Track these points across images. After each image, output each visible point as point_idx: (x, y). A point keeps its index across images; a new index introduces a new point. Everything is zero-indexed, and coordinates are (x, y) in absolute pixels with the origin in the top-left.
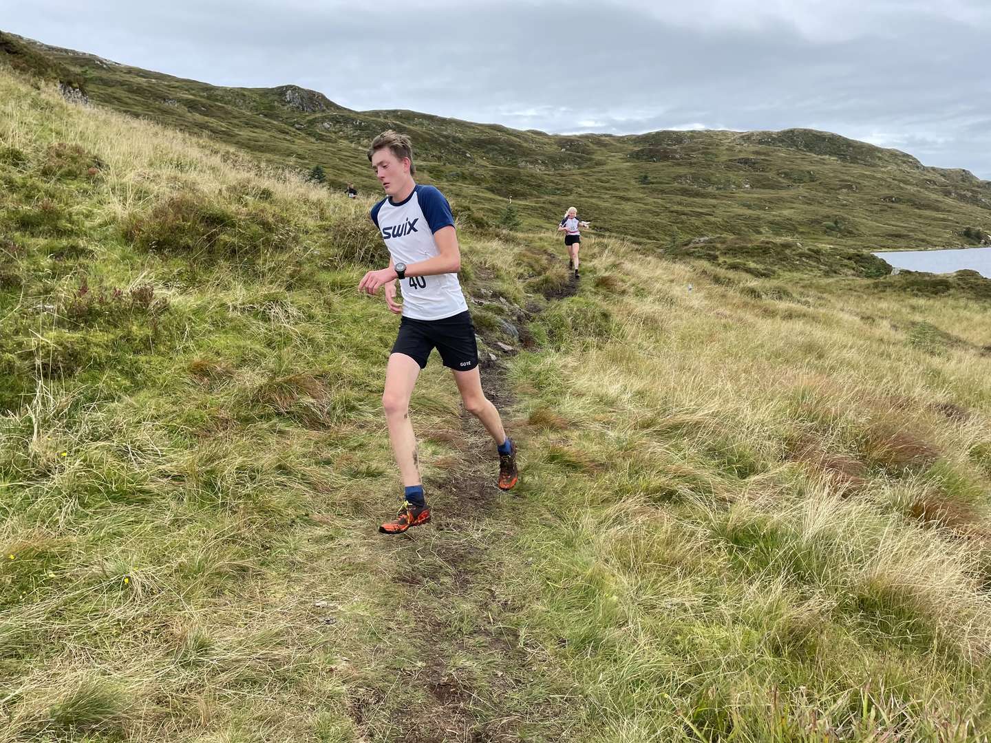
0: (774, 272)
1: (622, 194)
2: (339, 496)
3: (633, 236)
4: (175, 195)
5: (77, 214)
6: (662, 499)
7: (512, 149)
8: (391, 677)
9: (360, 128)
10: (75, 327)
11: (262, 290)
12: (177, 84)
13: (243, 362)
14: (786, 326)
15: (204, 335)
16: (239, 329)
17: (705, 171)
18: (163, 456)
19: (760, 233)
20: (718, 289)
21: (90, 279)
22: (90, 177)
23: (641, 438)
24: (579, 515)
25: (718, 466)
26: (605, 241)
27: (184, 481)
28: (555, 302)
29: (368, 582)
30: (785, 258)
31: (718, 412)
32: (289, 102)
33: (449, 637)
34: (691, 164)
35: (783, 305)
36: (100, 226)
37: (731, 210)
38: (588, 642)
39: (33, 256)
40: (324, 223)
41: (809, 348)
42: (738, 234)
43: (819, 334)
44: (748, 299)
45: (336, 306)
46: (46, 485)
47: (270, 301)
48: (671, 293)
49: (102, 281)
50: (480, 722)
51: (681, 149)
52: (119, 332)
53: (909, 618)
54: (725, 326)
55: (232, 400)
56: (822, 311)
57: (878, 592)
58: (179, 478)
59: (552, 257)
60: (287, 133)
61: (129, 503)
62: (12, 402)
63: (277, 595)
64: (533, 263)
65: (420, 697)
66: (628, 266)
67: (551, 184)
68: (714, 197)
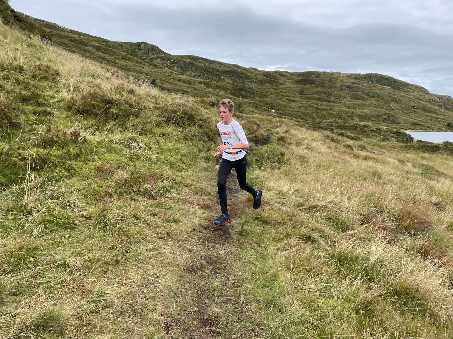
0: (359, 138)
1: (291, 99)
2: (160, 230)
3: (295, 118)
4: (92, 90)
5: (47, 96)
6: (306, 240)
7: (242, 76)
8: (182, 314)
9: (174, 62)
10: (45, 148)
11: (129, 135)
12: (92, 39)
13: (119, 167)
14: (364, 163)
15: (102, 154)
16: (117, 152)
17: (330, 90)
18: (82, 208)
19: (354, 120)
20: (333, 144)
21: (52, 126)
22: (53, 79)
23: (297, 211)
24: (268, 245)
25: (332, 226)
26: (283, 120)
27: (91, 220)
28: (259, 147)
29: (173, 270)
30: (365, 132)
31: (333, 201)
32: (142, 49)
33: (209, 298)
34: (323, 87)
35: (363, 153)
36: (57, 102)
37: (341, 108)
38: (271, 303)
39: (27, 114)
40: (157, 106)
41: (374, 174)
42: (344, 119)
43: (379, 167)
44: (347, 150)
45: (161, 143)
46: (30, 218)
47: (132, 140)
48: (312, 146)
49: (57, 127)
50: (222, 337)
51: (319, 80)
52: (64, 151)
53: (417, 301)
54: (336, 162)
55: (114, 184)
56: (381, 157)
57: (403, 288)
58: (89, 218)
59: (259, 126)
60: (141, 63)
61: (67, 228)
62: (15, 180)
63: (132, 274)
64: (250, 128)
65: (195, 324)
66: (293, 131)
67: (259, 93)
68: (333, 102)
